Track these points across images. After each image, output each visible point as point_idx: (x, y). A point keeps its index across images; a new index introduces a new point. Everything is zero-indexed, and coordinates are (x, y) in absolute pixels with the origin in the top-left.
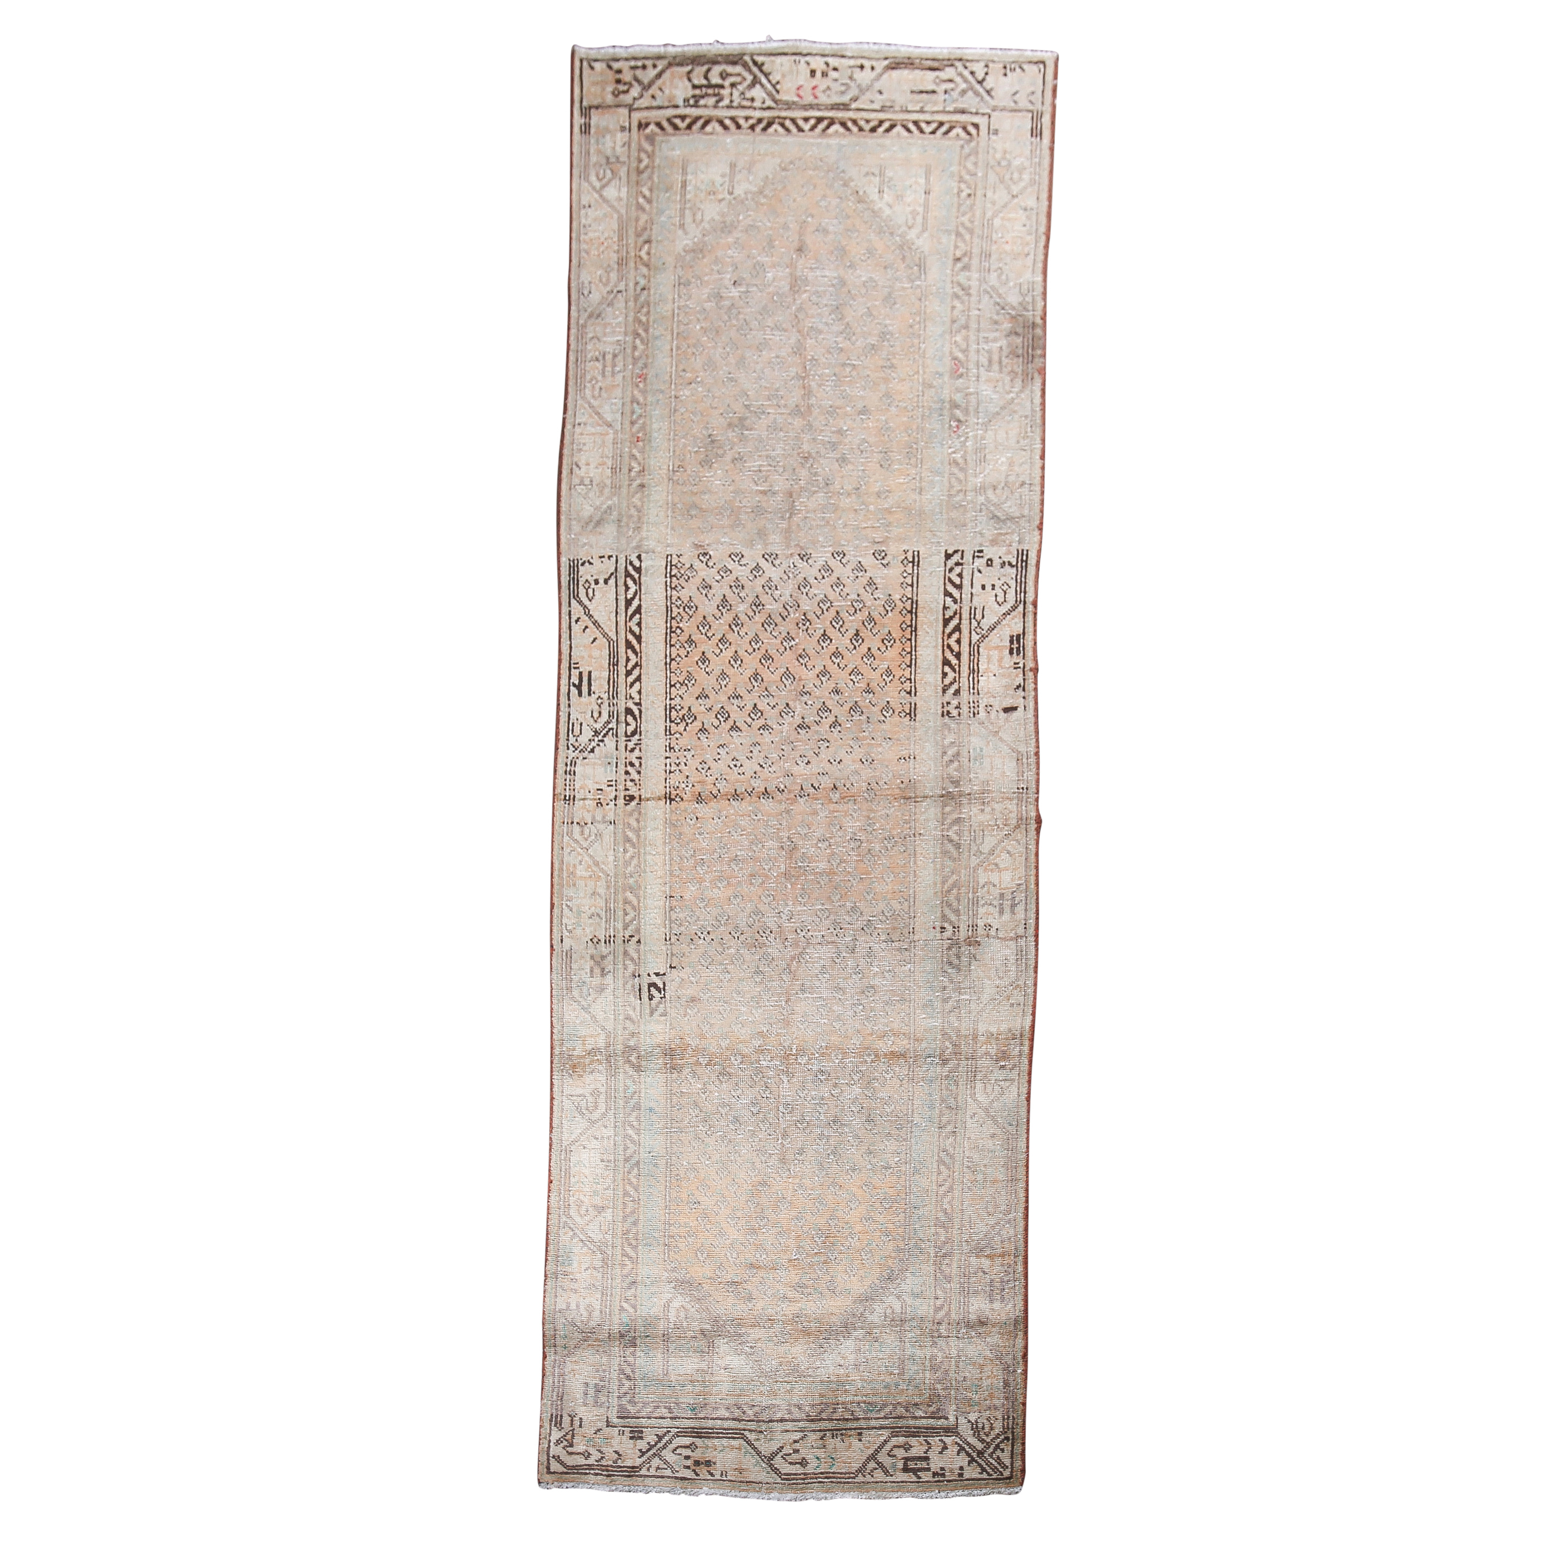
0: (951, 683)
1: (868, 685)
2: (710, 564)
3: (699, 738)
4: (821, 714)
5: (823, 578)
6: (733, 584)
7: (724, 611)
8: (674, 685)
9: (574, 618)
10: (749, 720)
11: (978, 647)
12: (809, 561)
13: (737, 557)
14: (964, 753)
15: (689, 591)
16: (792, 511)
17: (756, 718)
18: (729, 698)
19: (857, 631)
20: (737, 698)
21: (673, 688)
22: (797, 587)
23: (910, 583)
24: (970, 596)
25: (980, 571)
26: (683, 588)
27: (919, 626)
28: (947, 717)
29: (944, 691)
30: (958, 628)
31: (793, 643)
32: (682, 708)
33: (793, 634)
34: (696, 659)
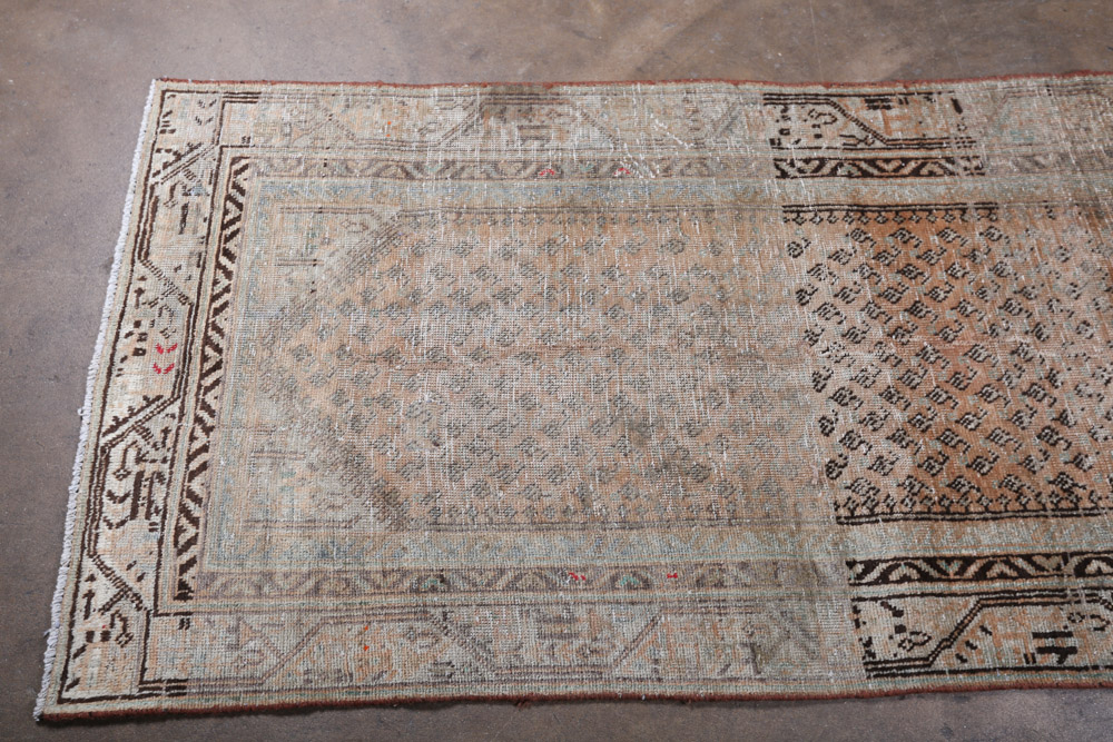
0: (941, 167)
1: (965, 256)
2: (840, 461)
3: (1091, 467)
4: (1017, 310)
5: (838, 314)
6: (871, 428)
7: (908, 439)
8: (1024, 506)
9: (957, 664)
10: (1046, 401)
11: (888, 140)
12: (816, 332)
13: (826, 427)
14: (1024, 150)
15: (890, 486)
16: (752, 356)
17: (1042, 392)
18: (1023, 428)
19: (898, 272)
20: (1021, 417)
21: (1028, 507)
22: (857, 346)
23: (828, 214)
24: (830, 151)
25: (797, 142)
26: (888, 496)
27: (876, 203)
28: (983, 171)
29: (952, 174)
30: (872, 162)
31: (929, 348)
32: (1053, 493)
33: (918, 350)
34: (979, 475)
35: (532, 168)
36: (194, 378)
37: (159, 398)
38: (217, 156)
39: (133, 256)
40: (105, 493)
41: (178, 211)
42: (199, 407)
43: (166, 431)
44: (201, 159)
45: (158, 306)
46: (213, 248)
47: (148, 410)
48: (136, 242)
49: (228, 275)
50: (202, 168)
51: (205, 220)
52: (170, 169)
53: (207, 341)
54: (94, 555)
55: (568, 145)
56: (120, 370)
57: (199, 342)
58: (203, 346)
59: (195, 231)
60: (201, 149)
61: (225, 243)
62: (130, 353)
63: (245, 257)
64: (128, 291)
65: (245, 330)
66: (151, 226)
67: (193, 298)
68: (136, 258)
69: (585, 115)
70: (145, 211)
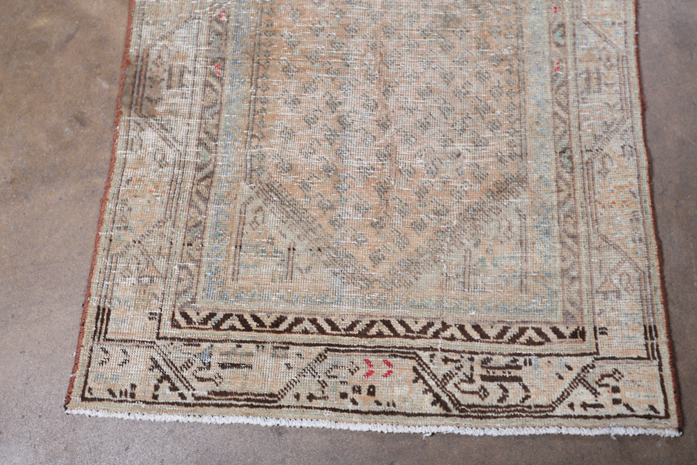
35: (211, 80)
36: (398, 342)
37: (415, 369)
38: (169, 342)
39: (273, 407)
40: (500, 404)
41: (226, 373)
42: (425, 336)
43: (446, 360)
44: (171, 357)
45: (327, 380)
46: (270, 337)
47: (427, 377)
48: (258, 406)
49: (298, 321)
50: (179, 354)
51: (240, 346)
52: (178, 384)
53: (362, 334)
54: (552, 407)
55: (192, 54)
56: (388, 405)
57: (364, 341)
58: (368, 337)
59: (250, 354)
60: (157, 358)
61: (266, 327)
62: (372, 399)
63: (282, 308)
64: (310, 408)
65: (354, 303)
66: (241, 394)
67: (321, 349)
68: (275, 405)
69: (162, 38)
70: (224, 402)
